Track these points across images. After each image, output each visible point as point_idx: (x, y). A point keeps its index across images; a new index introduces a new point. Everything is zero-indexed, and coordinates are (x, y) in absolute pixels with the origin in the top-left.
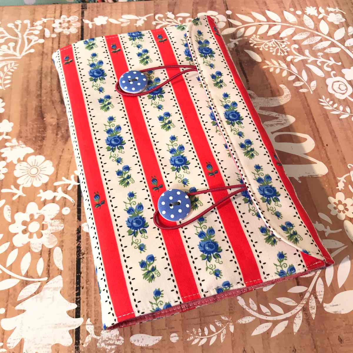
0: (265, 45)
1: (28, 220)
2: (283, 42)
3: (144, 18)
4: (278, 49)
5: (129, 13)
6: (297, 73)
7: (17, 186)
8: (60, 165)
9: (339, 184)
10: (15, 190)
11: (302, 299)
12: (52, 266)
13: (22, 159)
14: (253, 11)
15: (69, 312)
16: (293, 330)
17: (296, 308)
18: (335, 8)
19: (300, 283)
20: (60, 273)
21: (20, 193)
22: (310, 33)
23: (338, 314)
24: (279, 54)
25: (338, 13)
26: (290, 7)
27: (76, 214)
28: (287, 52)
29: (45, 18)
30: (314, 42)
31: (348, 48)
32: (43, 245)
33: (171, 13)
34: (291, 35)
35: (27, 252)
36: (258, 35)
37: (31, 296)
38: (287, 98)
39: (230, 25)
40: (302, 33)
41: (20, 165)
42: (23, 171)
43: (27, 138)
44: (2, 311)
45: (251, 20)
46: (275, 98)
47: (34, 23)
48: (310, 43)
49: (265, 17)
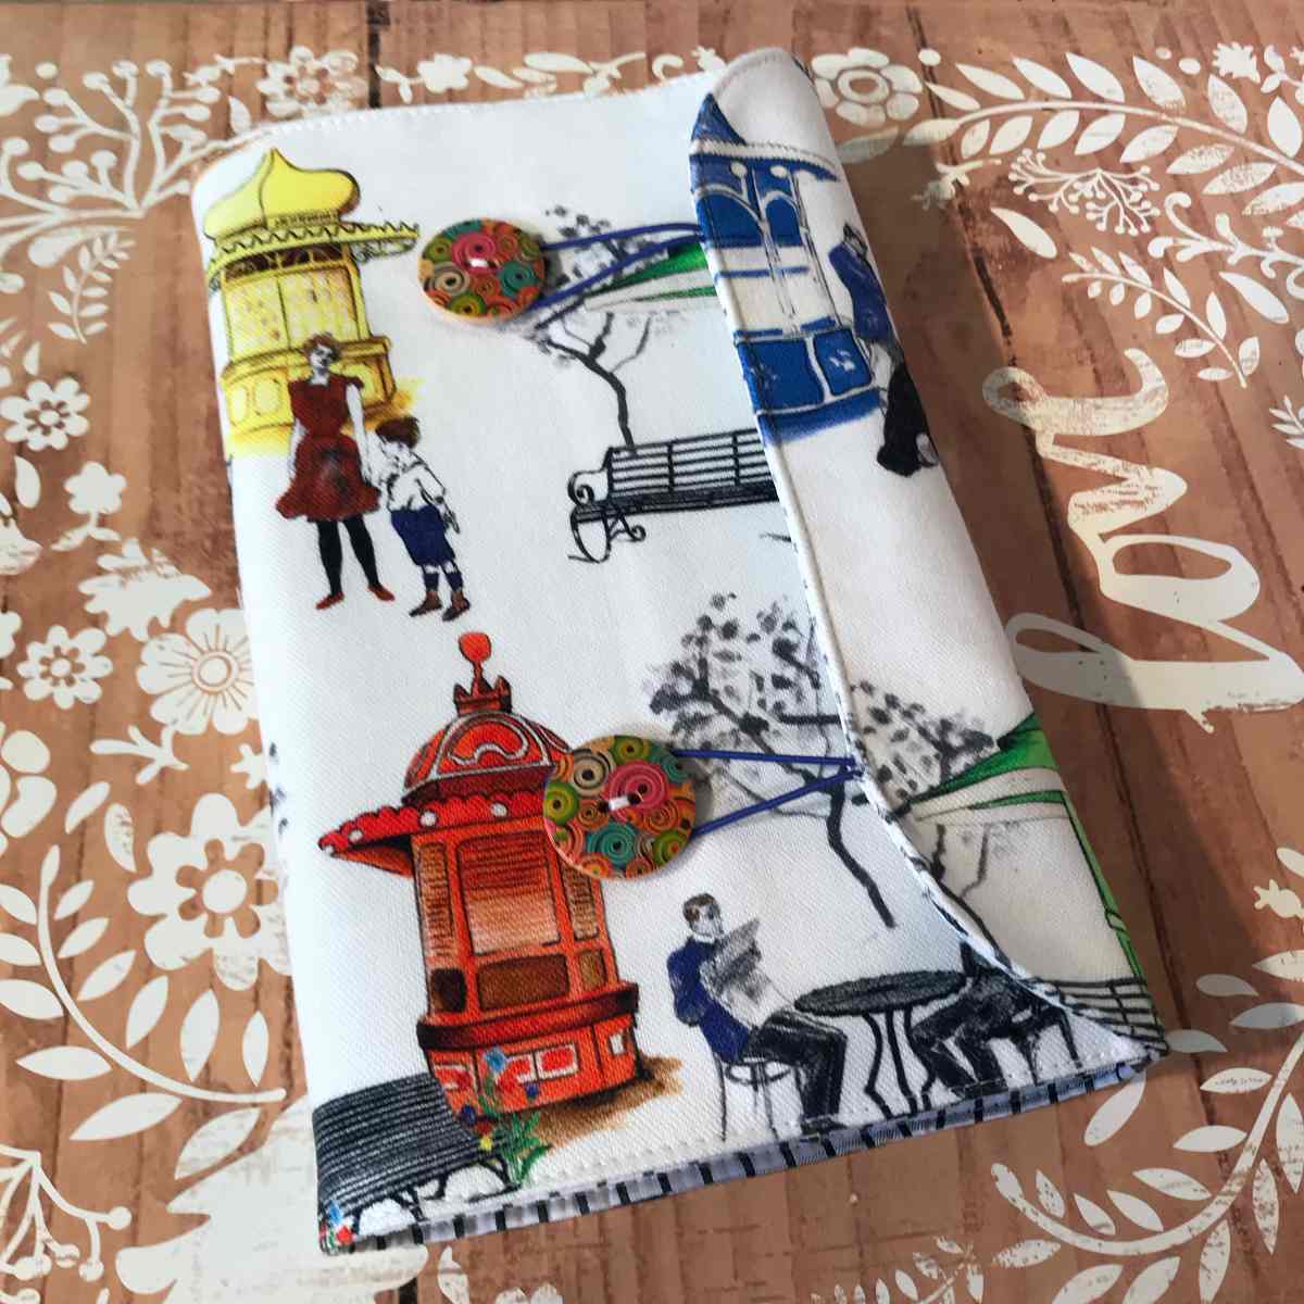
0: (1067, 193)
1: (201, 863)
2: (1134, 182)
3: (611, 68)
4: (1117, 208)
5: (552, 46)
6: (1188, 306)
7: (153, 731)
10: (143, 747)
11: (1227, 1176)
13: (165, 622)
14: (1020, 56)
16: (1198, 1294)
17: (1206, 1211)
19: (1218, 1115)
21: (163, 756)
22: (1232, 149)
24: (1120, 230)
26: (1157, 45)
28: (1150, 220)
29: (230, 56)
30: (1249, 185)
32: (262, 964)
33: (712, 51)
34: (1164, 153)
35: (203, 990)
36: (1042, 151)
37: (229, 1160)
38: (1153, 404)
39: (936, 105)
40: (1202, 148)
41: (161, 648)
42: (172, 670)
43: (180, 540)
44: (120, 1218)
45: (1011, 90)
46: (1110, 402)
47: (186, 75)
48: (1232, 190)
49: (1066, 81)
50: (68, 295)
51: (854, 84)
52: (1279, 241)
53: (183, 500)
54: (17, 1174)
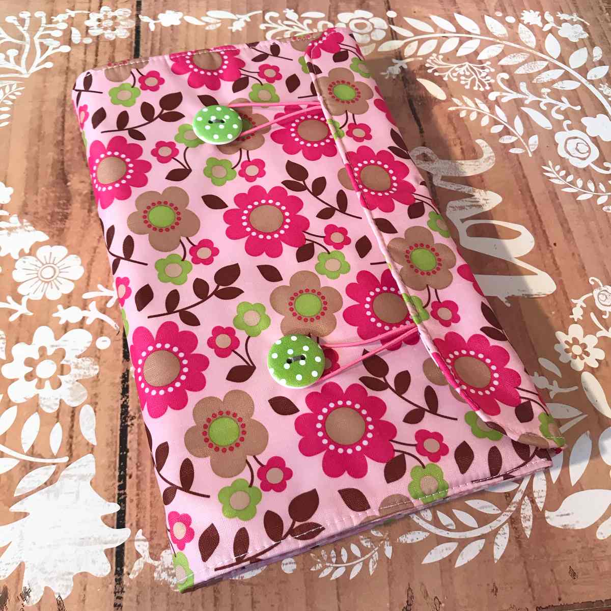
0: (452, 72)
1: (36, 356)
2: (483, 68)
3: (246, 17)
4: (474, 79)
5: (219, 8)
6: (506, 121)
7: (18, 298)
8: (94, 264)
9: (574, 310)
10: (13, 305)
11: (509, 503)
12: (76, 437)
13: (27, 251)
14: (433, 14)
15: (105, 519)
16: (493, 556)
17: (499, 519)
18: (571, 14)
20: (90, 451)
21: (22, 309)
22: (528, 55)
23: (569, 529)
24: (476, 88)
25: (576, 23)
26: (496, 10)
27: (122, 349)
28: (490, 85)
29: (73, 10)
30: (536, 70)
31: (591, 82)
32: (61, 402)
33: (293, 10)
34: (497, 56)
35: (35, 412)
36: (442, 54)
37: (40, 488)
38: (488, 163)
39: (394, 35)
40: (515, 54)
41: (24, 262)
42: (29, 272)
43: (36, 216)
45: (429, 29)
46: (469, 162)
47: (52, 17)
48: (528, 72)
49: (454, 25)
51: (356, 25)
52: (548, 94)
53: (39, 198)
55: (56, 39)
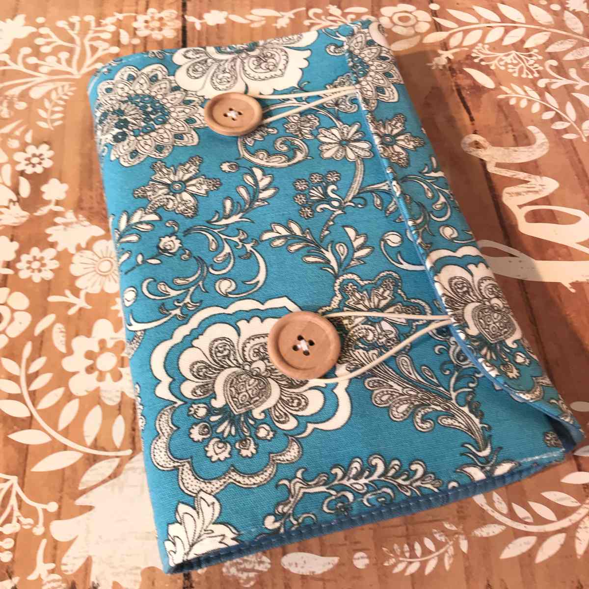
0: (499, 61)
1: (96, 349)
2: (530, 56)
3: (290, 14)
4: (522, 67)
5: (264, 6)
6: (558, 107)
7: (76, 292)
10: (71, 299)
11: (587, 495)
13: (83, 245)
14: (476, 5)
16: (575, 551)
17: (577, 512)
19: (583, 467)
21: (80, 302)
22: (576, 41)
24: (524, 76)
28: (538, 72)
29: (121, 13)
30: (584, 56)
32: (123, 394)
33: (336, 6)
34: (544, 44)
35: (95, 405)
36: (488, 44)
37: (104, 482)
38: (542, 149)
39: (438, 27)
40: (562, 41)
41: (81, 256)
42: (85, 266)
43: (92, 211)
44: (53, 507)
45: (472, 19)
46: (522, 149)
47: (101, 21)
48: (577, 58)
49: (497, 14)
50: (46, 110)
51: (400, 19)
53: (94, 193)
54: (6, 486)
55: (105, 40)
